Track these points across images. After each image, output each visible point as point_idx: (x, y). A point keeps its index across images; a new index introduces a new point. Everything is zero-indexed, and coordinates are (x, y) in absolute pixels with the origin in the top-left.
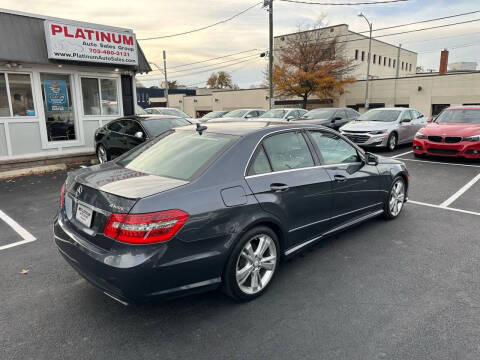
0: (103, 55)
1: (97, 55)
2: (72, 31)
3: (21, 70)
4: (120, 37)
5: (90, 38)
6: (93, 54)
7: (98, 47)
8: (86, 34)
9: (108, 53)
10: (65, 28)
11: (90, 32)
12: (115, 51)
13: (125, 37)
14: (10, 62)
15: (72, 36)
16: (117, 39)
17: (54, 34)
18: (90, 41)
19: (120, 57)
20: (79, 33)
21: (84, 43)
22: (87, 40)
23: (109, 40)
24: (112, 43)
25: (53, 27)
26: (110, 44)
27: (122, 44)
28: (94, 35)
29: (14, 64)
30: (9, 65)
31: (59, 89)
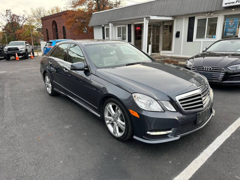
3: (213, 16)
14: (207, 13)
29: (209, 14)
30: (207, 15)
31: (233, 23)
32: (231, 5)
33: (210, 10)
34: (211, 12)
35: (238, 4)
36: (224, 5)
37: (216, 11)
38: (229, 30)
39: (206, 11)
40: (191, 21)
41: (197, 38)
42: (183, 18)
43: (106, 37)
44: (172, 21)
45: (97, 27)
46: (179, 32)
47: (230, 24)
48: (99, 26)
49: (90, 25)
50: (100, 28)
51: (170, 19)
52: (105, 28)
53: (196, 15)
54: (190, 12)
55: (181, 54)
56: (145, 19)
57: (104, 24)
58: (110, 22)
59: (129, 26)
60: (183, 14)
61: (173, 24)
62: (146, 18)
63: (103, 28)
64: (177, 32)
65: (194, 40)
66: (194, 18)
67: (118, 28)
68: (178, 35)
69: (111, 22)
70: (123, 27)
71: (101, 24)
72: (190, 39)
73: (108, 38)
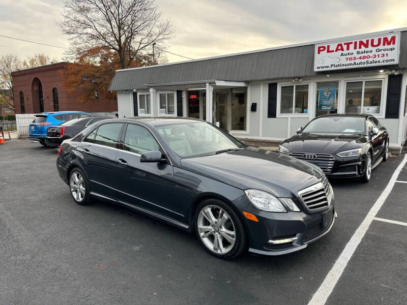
0: (357, 61)
1: (353, 62)
2: (333, 47)
3: (302, 83)
4: (380, 40)
5: (348, 49)
6: (349, 62)
7: (355, 55)
8: (345, 47)
9: (364, 57)
10: (328, 47)
11: (348, 44)
12: (371, 55)
13: (385, 39)
14: (294, 78)
15: (333, 51)
16: (376, 43)
17: (319, 53)
18: (348, 52)
19: (377, 59)
20: (340, 47)
21: (342, 55)
22: (345, 52)
23: (366, 46)
24: (370, 48)
25: (319, 48)
26: (367, 49)
27: (381, 47)
28: (352, 46)
29: (296, 79)
30: (294, 81)
31: (329, 93)
32: (325, 69)
33: (298, 75)
34: (299, 78)
35: (333, 68)
36: (316, 70)
37: (306, 76)
38: (325, 102)
39: (292, 75)
40: (272, 88)
41: (281, 113)
42: (260, 84)
43: (141, 108)
44: (245, 88)
45: (125, 92)
46: (256, 104)
47: (325, 93)
48: (127, 91)
49: (112, 88)
50: (129, 93)
51: (242, 85)
52: (138, 94)
53: (280, 81)
54: (271, 77)
55: (261, 135)
56: (207, 84)
57: (136, 88)
58: (151, 87)
59: (179, 93)
60: (261, 78)
61: (246, 93)
62: (210, 83)
63: (135, 95)
64: (253, 104)
65: (278, 115)
66: (275, 85)
67: (160, 94)
68: (254, 108)
69: (153, 87)
70: (168, 94)
71: (131, 89)
72: (272, 113)
73: (144, 110)
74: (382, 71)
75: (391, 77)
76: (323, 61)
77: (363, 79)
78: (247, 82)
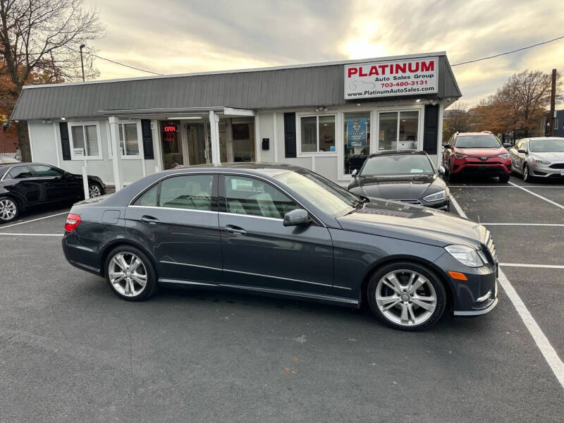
0: (395, 88)
1: (389, 89)
2: (366, 70)
3: (327, 113)
4: (417, 64)
5: (383, 73)
6: (385, 89)
7: (392, 81)
8: (380, 70)
9: (402, 84)
10: (361, 69)
11: (383, 67)
12: (409, 81)
13: (424, 64)
14: (318, 107)
15: (366, 75)
16: (414, 68)
17: (350, 76)
18: (383, 76)
19: (414, 87)
20: (374, 71)
21: (377, 79)
22: (381, 76)
23: (404, 71)
24: (408, 73)
25: (350, 70)
26: (404, 75)
27: (419, 73)
28: (388, 70)
29: (321, 109)
30: (317, 110)
31: (360, 126)
32: (357, 97)
33: (323, 103)
34: (324, 107)
35: (367, 96)
36: (347, 97)
37: (334, 105)
38: (355, 137)
39: (317, 104)
40: (289, 119)
41: (302, 151)
43: (75, 146)
44: (252, 119)
45: (43, 121)
46: (268, 139)
47: (354, 127)
48: (48, 120)
49: (17, 116)
50: (51, 124)
51: (249, 114)
52: (70, 125)
53: (297, 110)
54: (287, 105)
56: (212, 113)
57: (66, 116)
58: (111, 115)
59: (146, 124)
62: (215, 111)
63: (63, 127)
64: (264, 140)
65: (298, 156)
66: (293, 115)
68: (266, 145)
71: (57, 116)
72: (290, 152)
73: (82, 149)
74: (418, 101)
75: (428, 108)
76: (354, 87)
77: (398, 109)
78: (255, 110)
